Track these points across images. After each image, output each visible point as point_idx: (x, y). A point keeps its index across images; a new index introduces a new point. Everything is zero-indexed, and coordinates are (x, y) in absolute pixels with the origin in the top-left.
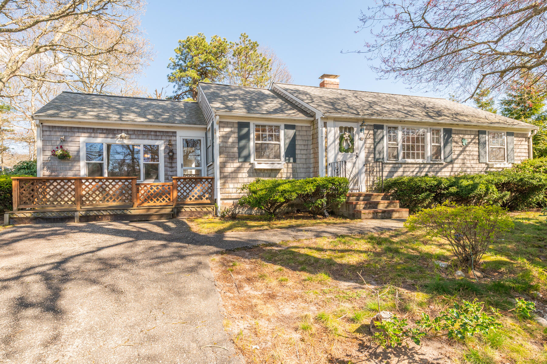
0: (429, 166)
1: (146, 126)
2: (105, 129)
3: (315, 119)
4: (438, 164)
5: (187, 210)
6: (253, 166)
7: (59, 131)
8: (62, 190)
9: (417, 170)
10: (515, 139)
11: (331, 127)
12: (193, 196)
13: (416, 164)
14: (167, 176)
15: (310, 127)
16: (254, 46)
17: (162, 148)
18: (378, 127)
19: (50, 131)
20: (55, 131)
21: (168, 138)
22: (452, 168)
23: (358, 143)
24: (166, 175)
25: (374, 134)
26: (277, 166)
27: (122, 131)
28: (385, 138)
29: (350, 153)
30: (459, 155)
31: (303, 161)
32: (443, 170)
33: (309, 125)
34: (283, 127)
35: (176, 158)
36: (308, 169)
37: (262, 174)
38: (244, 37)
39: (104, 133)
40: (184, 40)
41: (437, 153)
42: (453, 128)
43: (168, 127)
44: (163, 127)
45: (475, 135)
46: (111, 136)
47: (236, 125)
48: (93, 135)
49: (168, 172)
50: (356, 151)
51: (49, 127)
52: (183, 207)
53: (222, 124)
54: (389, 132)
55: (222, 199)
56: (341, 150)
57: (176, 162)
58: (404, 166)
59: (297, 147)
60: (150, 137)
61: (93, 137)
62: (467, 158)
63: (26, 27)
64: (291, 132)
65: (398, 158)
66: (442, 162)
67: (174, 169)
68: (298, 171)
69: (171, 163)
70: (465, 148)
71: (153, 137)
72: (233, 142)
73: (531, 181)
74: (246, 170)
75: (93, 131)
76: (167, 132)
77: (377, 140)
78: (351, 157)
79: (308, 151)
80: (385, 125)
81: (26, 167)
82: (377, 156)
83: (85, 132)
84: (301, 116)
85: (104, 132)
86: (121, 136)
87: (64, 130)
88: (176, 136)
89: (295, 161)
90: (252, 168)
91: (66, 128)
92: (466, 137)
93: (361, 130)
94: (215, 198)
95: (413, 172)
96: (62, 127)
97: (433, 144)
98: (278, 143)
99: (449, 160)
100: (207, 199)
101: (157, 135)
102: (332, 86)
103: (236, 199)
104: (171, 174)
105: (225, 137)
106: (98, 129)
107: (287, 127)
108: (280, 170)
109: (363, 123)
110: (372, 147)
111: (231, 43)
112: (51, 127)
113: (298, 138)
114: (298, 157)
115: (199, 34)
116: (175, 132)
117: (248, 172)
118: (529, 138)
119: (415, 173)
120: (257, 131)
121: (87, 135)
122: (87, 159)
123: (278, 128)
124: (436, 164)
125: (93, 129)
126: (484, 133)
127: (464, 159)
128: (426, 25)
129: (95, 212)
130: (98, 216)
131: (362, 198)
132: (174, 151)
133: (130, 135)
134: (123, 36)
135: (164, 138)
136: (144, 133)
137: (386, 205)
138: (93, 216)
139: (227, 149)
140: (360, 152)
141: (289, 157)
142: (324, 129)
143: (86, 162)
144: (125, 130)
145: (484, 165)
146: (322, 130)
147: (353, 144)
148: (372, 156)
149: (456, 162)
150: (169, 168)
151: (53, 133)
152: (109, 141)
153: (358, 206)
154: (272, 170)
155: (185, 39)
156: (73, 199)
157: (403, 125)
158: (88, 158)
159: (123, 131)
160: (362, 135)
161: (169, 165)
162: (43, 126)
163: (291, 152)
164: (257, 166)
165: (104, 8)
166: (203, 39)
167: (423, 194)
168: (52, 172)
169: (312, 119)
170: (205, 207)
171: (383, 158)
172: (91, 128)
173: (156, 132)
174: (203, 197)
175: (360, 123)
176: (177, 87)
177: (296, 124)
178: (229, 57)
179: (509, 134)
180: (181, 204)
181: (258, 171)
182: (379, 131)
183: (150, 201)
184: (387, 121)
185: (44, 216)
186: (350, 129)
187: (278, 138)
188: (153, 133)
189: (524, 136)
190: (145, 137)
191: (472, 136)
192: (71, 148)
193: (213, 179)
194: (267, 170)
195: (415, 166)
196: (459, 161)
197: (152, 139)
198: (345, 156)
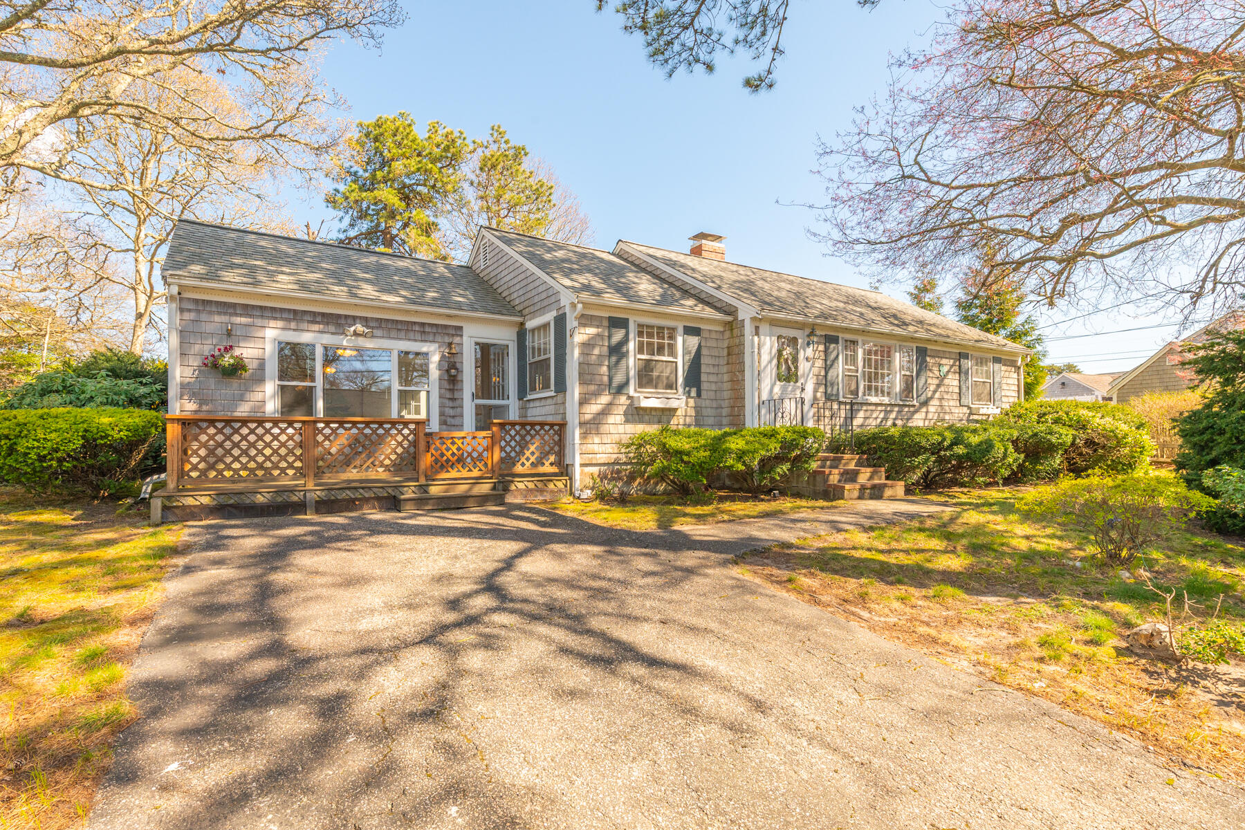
0: (896, 409)
1: (407, 312)
2: (319, 314)
3: (736, 319)
4: (909, 406)
5: (521, 486)
6: (632, 402)
7: (219, 313)
8: (228, 444)
9: (882, 415)
10: (1003, 368)
11: (766, 336)
12: (528, 459)
13: (881, 405)
14: (443, 418)
15: (722, 333)
16: (519, 153)
17: (435, 358)
18: (830, 340)
19: (198, 311)
20: (210, 313)
21: (447, 340)
22: (927, 412)
23: (803, 366)
24: (442, 414)
25: (826, 351)
26: (673, 404)
27: (354, 319)
28: (840, 357)
29: (792, 383)
30: (935, 392)
31: (712, 395)
32: (915, 416)
33: (722, 329)
34: (681, 330)
35: (462, 381)
36: (719, 410)
37: (647, 417)
38: (497, 131)
39: (318, 323)
40: (370, 122)
41: (908, 388)
42: (929, 347)
43: (449, 316)
44: (440, 315)
45: (955, 360)
46: (332, 328)
47: (606, 323)
48: (293, 325)
49: (447, 409)
50: (802, 381)
51: (196, 301)
52: (512, 482)
53: (585, 320)
54: (846, 348)
55: (582, 465)
56: (779, 378)
57: (462, 390)
58: (865, 408)
59: (703, 369)
60: (411, 335)
61: (294, 330)
62: (946, 397)
63: (90, 60)
64: (694, 341)
65: (857, 395)
66: (915, 402)
67: (457, 403)
68: (705, 412)
69: (452, 390)
70: (942, 380)
71: (418, 336)
72: (600, 356)
73: (1049, 437)
74: (621, 410)
75: (295, 316)
76: (446, 327)
77: (828, 363)
78: (793, 390)
79: (720, 376)
80: (841, 335)
81: (61, 388)
82: (829, 390)
83: (275, 319)
84: (709, 312)
85: (319, 319)
86: (355, 331)
87: (231, 311)
88: (462, 336)
89: (699, 395)
90: (631, 405)
91: (234, 305)
92: (944, 361)
93: (808, 344)
94: (568, 461)
95: (876, 418)
96: (225, 303)
97: (903, 373)
98: (671, 359)
99: (923, 398)
100: (552, 464)
101: (425, 331)
102: (713, 256)
103: (604, 464)
104: (451, 412)
105: (587, 346)
106: (305, 312)
107: (690, 331)
108: (675, 410)
109: (812, 331)
110: (823, 373)
111: (474, 142)
112: (200, 303)
113: (704, 352)
114: (704, 386)
115: (402, 115)
116: (461, 328)
117: (625, 414)
118: (1019, 368)
119: (879, 420)
120: (640, 334)
121: (280, 324)
122: (281, 378)
123: (673, 330)
124: (906, 406)
125: (295, 312)
126: (966, 356)
127: (941, 399)
128: (922, 175)
129: (348, 492)
130: (353, 501)
131: (828, 463)
132: (458, 365)
133: (373, 328)
134: (303, 106)
135: (439, 338)
136: (399, 327)
137: (868, 475)
138: (344, 500)
139: (591, 367)
140: (806, 381)
141: (691, 387)
142: (756, 338)
143: (277, 382)
144: (360, 318)
145: (965, 410)
146: (752, 341)
147: (796, 368)
148: (822, 389)
149: (931, 403)
150: (447, 401)
151: (204, 317)
152: (328, 339)
153: (831, 477)
154: (663, 410)
155: (372, 121)
156: (298, 464)
157: (865, 338)
158: (283, 375)
159: (358, 321)
160: (809, 352)
161: (448, 395)
162: (181, 299)
163: (693, 378)
164: (645, 403)
165: (301, 47)
166: (410, 125)
167: (920, 457)
168: (201, 405)
169: (730, 318)
170: (551, 481)
171: (838, 395)
172: (289, 310)
173: (423, 324)
174: (545, 461)
175: (808, 331)
176: (347, 220)
177: (702, 327)
178: (469, 168)
179: (997, 360)
180: (508, 475)
181: (641, 412)
182: (832, 346)
183: (450, 469)
184: (846, 330)
185: (239, 501)
186: (793, 341)
187: (672, 353)
188: (417, 328)
189: (1012, 363)
190: (402, 334)
191: (952, 361)
192: (247, 352)
193: (563, 425)
194: (656, 409)
195: (879, 408)
196: (935, 402)
197: (415, 340)
198: (784, 389)
